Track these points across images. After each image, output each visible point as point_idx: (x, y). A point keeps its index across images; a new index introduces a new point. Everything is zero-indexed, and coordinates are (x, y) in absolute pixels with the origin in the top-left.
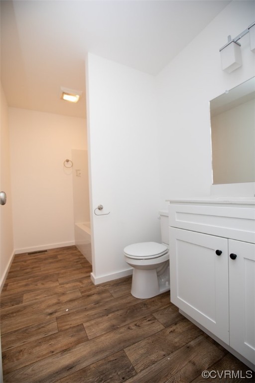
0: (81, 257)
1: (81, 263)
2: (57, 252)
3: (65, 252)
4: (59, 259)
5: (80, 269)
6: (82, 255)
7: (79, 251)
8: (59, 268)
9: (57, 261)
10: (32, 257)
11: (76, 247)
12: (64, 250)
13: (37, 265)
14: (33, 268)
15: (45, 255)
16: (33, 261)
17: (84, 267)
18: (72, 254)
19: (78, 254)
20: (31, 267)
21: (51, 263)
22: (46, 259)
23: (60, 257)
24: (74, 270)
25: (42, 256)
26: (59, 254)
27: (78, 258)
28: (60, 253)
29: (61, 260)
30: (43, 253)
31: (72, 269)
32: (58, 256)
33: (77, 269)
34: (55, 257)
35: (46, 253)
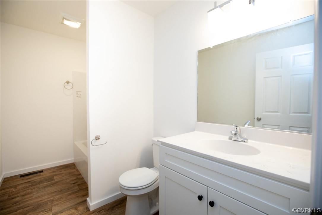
0: (79, 177)
1: (78, 185)
2: (54, 172)
3: (63, 171)
4: (56, 181)
5: (76, 192)
6: (80, 174)
7: (78, 170)
8: (53, 193)
9: (53, 184)
10: (25, 180)
11: (75, 165)
12: (62, 169)
13: (30, 191)
14: (24, 195)
15: (39, 177)
16: (25, 185)
17: (81, 190)
18: (70, 173)
19: (76, 173)
20: (21, 194)
21: (45, 187)
22: (40, 182)
23: (56, 179)
24: (70, 194)
25: (36, 178)
26: (56, 175)
27: (75, 178)
28: (57, 173)
29: (57, 182)
30: (38, 174)
31: (68, 193)
32: (55, 178)
33: (73, 193)
34: (51, 179)
35: (41, 174)
